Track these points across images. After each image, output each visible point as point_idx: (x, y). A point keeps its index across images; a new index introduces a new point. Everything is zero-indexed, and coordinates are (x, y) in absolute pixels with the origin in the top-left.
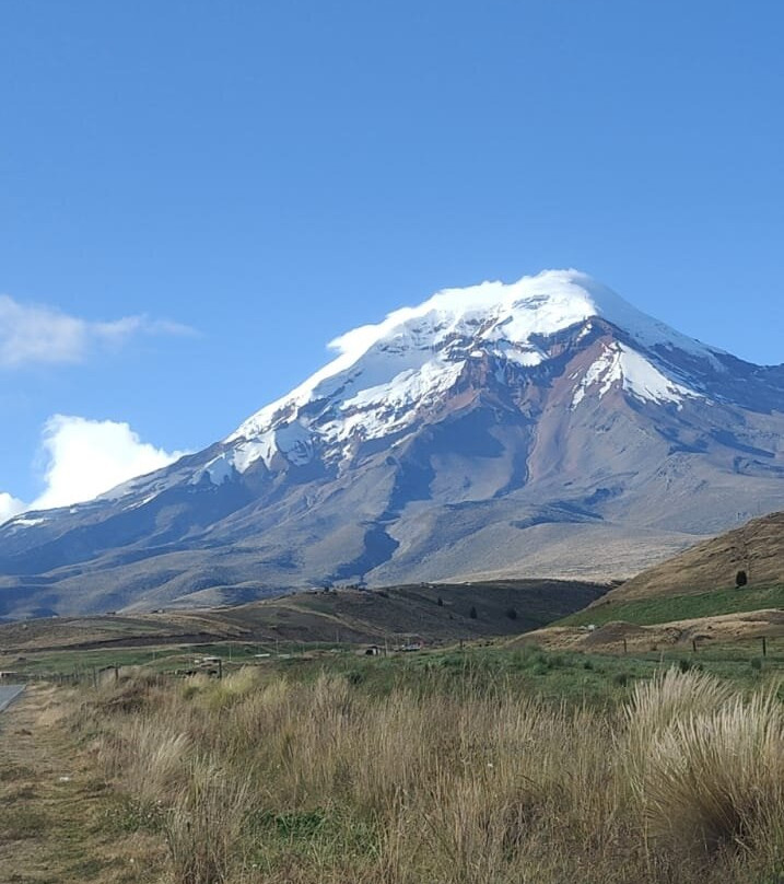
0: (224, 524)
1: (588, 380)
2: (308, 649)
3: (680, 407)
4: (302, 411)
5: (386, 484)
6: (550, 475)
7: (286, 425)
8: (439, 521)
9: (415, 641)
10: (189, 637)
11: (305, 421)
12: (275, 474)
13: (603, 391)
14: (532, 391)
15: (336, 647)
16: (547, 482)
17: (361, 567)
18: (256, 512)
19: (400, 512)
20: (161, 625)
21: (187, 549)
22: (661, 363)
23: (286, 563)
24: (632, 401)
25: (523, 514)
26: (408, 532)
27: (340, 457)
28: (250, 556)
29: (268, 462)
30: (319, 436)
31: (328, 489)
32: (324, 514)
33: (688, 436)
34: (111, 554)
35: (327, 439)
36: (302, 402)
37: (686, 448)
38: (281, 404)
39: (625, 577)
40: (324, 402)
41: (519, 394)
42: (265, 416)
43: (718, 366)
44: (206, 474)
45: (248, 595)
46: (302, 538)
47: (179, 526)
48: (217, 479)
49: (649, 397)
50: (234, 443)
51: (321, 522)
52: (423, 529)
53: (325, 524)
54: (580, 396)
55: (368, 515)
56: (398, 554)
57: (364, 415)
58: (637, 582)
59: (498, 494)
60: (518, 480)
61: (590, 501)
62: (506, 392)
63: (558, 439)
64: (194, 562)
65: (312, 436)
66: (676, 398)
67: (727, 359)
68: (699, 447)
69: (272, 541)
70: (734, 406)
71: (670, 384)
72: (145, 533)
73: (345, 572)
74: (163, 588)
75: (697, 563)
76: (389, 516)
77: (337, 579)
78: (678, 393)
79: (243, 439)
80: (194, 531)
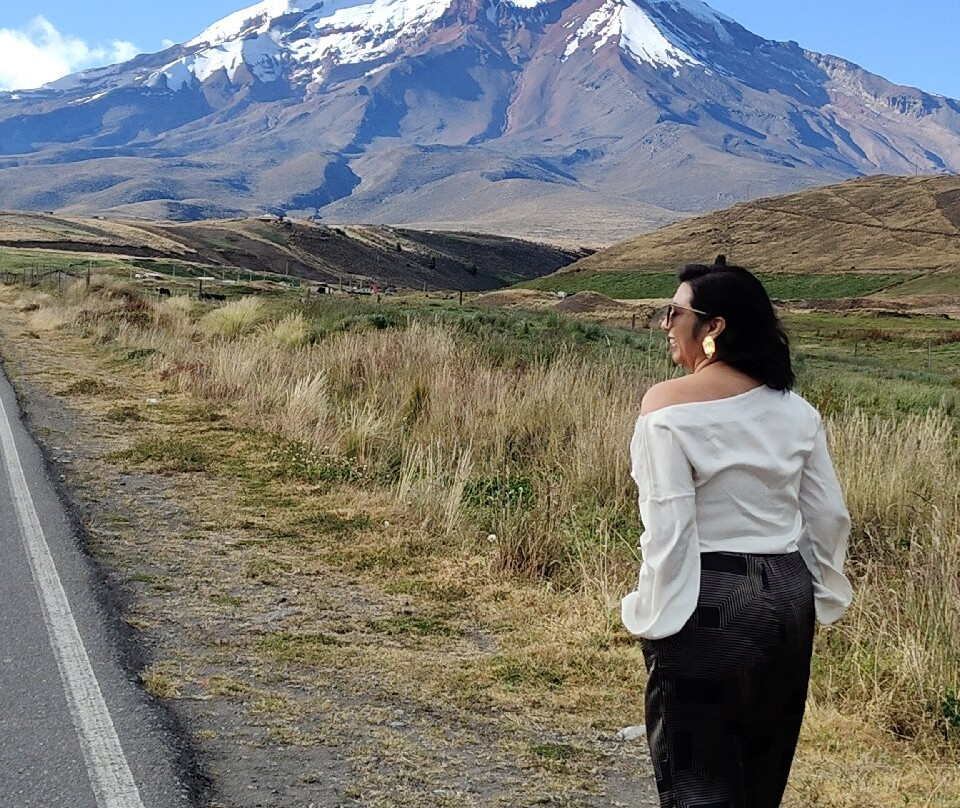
0: (177, 134)
1: (584, 32)
2: (256, 278)
3: (677, 74)
4: (275, 23)
5: (356, 113)
6: (530, 128)
7: (255, 36)
8: (407, 162)
9: (367, 285)
10: (128, 249)
11: (276, 35)
12: (238, 87)
13: (598, 45)
14: (523, 35)
15: (284, 280)
16: (528, 135)
17: (317, 200)
18: (213, 126)
19: (367, 146)
20: (102, 233)
21: (132, 155)
22: (665, 24)
23: (239, 185)
24: (627, 61)
25: (495, 166)
26: (372, 168)
27: (309, 79)
28: (200, 172)
29: (231, 73)
30: (290, 52)
31: (293, 112)
32: (285, 138)
33: (680, 105)
34: (53, 149)
35: (297, 57)
36: (276, 13)
37: (676, 118)
38: (252, 12)
39: (593, 246)
40: (298, 17)
41: (509, 36)
42: (233, 24)
43: (723, 35)
44: (163, 77)
45: (194, 213)
46: (260, 159)
47: (128, 129)
48: (174, 84)
49: (645, 58)
50: (196, 48)
51: (281, 145)
52: (388, 168)
53: (285, 148)
54: (572, 47)
55: (331, 145)
56: (357, 191)
57: (340, 36)
58: (610, 253)
59: (473, 141)
60: (495, 129)
61: (567, 161)
62: (495, 32)
63: (543, 90)
64: (138, 170)
65: (281, 51)
66: (674, 63)
67: (734, 29)
68: (690, 118)
69: (226, 159)
70: (733, 80)
71: (669, 47)
72: (91, 132)
73: (300, 203)
74: (105, 192)
75: (677, 241)
76: (354, 149)
77: (290, 208)
78: (677, 58)
79: (208, 45)
80: (143, 136)
